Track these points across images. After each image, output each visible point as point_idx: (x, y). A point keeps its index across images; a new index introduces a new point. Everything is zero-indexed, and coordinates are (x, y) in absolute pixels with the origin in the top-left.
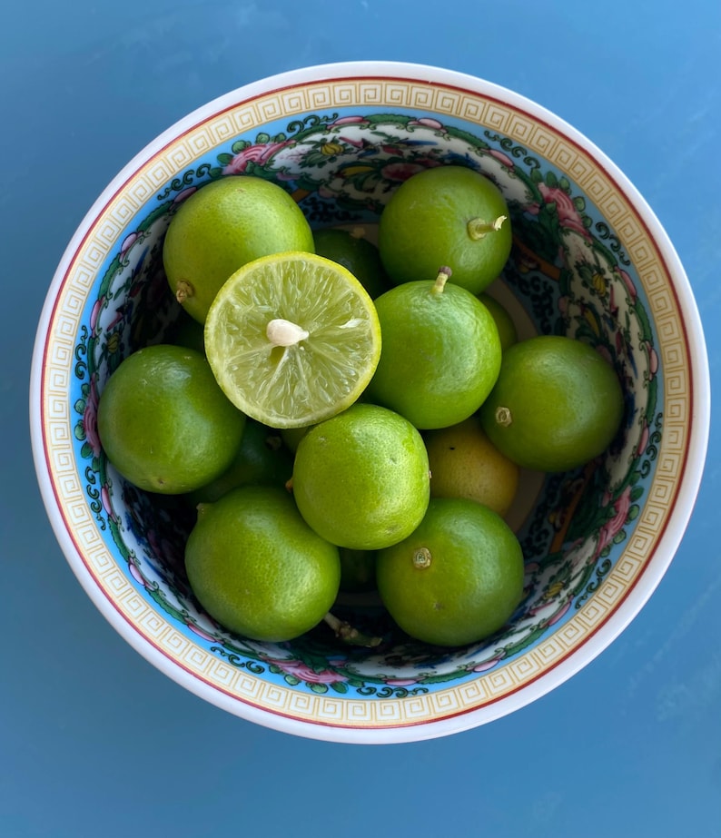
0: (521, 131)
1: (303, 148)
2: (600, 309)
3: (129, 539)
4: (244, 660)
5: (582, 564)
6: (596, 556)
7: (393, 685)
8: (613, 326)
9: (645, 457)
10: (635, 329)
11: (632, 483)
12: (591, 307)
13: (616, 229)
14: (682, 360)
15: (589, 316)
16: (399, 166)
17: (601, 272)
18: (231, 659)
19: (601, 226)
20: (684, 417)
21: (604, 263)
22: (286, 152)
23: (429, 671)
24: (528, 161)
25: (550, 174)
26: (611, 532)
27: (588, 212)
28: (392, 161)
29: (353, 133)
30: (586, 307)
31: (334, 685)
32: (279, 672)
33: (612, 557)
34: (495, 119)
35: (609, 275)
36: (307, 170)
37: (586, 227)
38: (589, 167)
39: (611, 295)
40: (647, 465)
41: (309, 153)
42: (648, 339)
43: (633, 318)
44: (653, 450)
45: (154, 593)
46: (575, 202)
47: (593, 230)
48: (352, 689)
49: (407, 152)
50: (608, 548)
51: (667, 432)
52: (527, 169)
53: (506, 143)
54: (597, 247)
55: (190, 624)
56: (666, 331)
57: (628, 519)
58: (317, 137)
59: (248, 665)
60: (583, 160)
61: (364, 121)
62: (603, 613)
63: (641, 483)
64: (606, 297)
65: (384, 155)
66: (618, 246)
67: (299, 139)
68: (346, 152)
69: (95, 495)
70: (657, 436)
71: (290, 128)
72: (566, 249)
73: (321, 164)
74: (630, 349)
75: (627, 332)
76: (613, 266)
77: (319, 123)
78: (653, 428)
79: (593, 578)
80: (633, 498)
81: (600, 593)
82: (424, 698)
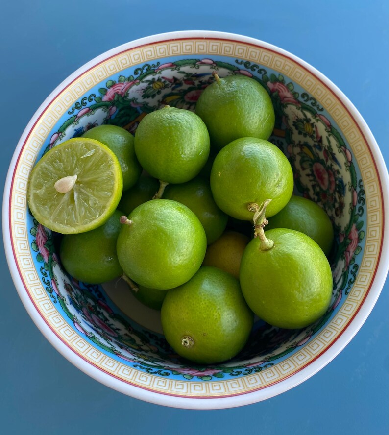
0: (254, 56)
1: (143, 85)
2: (311, 142)
3: (72, 309)
4: (155, 370)
5: (341, 273)
6: (347, 266)
7: (251, 367)
8: (320, 148)
9: (358, 206)
10: (334, 142)
11: (355, 222)
12: (306, 144)
13: (312, 94)
14: (365, 148)
15: (306, 150)
16: (193, 92)
17: (308, 120)
18: (148, 371)
19: (304, 95)
20: (374, 176)
21: (309, 115)
22: (135, 88)
23: (269, 355)
24: (260, 72)
25: (273, 75)
26: (351, 251)
27: (296, 90)
28: (190, 89)
29: (168, 74)
30: (302, 146)
31: (215, 375)
32: (179, 374)
33: (357, 262)
34: (240, 52)
35: (313, 121)
36: (146, 100)
37: (296, 99)
38: (292, 65)
39: (316, 132)
40: (361, 209)
41: (147, 88)
42: (343, 146)
43: (332, 139)
44: (362, 200)
45: (92, 338)
46: (287, 87)
47: (301, 99)
48: (227, 375)
49: (197, 83)
50: (353, 259)
51: (367, 188)
52: (260, 76)
53: (247, 64)
54: (304, 108)
55: (118, 354)
56: (351, 137)
57: (359, 239)
58: (150, 78)
59: (159, 373)
60: (289, 63)
61: (174, 65)
62: (363, 292)
63: (360, 219)
64: (314, 134)
65: (185, 87)
66: (315, 103)
67: (141, 79)
68: (166, 87)
69: (48, 283)
70: (362, 192)
71: (136, 73)
72: (287, 117)
73: (153, 96)
74: (333, 155)
75: (330, 147)
76: (314, 114)
77: (150, 69)
78: (358, 189)
79: (350, 276)
80: (358, 229)
81: (358, 282)
82: (273, 368)
